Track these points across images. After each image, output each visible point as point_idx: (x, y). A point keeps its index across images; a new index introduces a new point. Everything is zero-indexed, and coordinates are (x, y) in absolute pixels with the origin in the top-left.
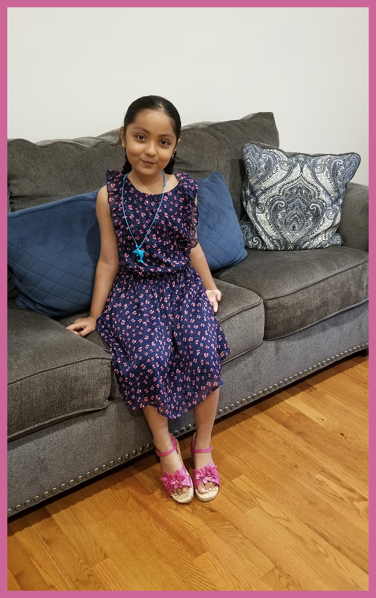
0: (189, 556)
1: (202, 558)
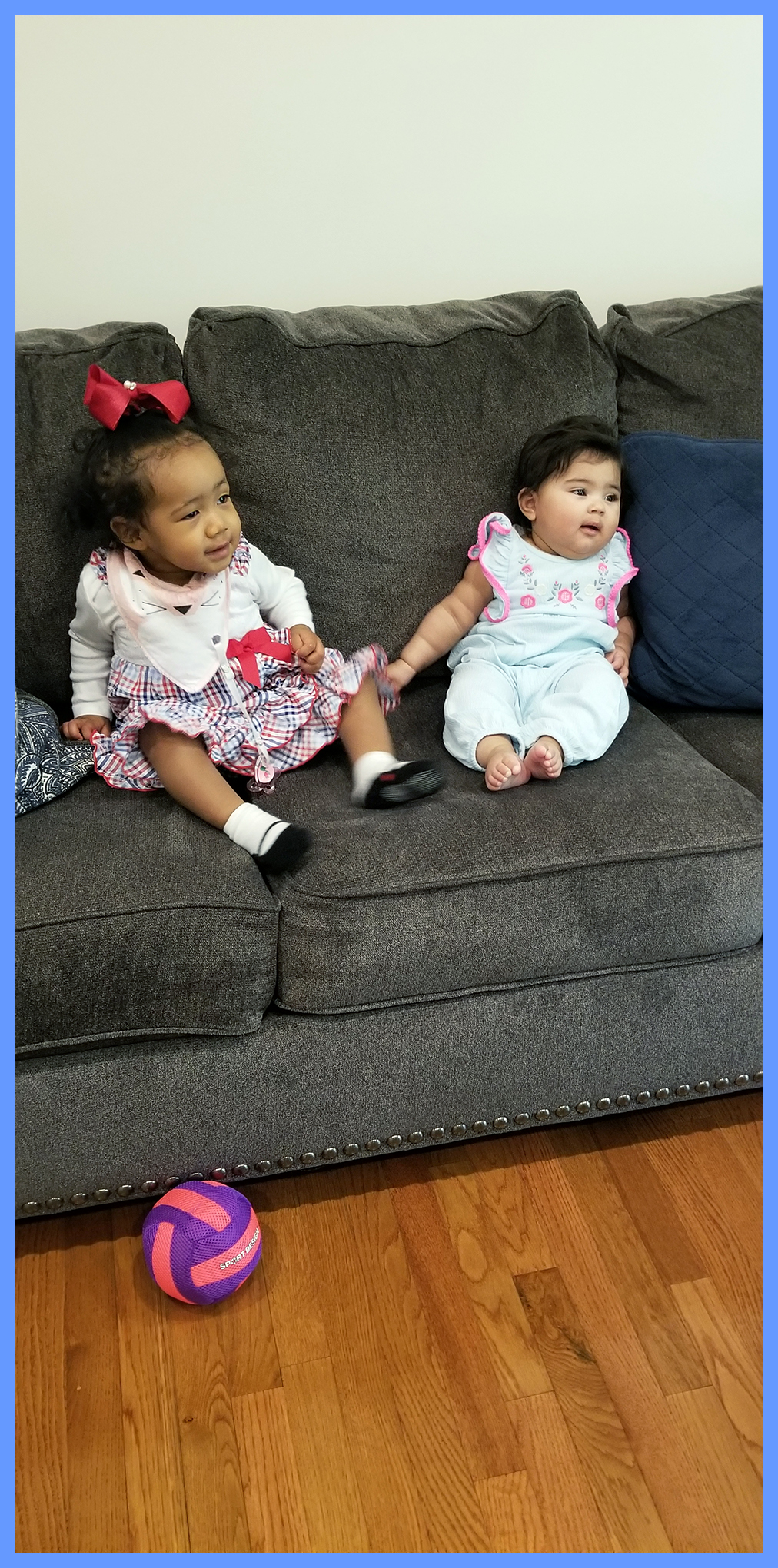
0: (472, 1464)
1: (501, 1485)
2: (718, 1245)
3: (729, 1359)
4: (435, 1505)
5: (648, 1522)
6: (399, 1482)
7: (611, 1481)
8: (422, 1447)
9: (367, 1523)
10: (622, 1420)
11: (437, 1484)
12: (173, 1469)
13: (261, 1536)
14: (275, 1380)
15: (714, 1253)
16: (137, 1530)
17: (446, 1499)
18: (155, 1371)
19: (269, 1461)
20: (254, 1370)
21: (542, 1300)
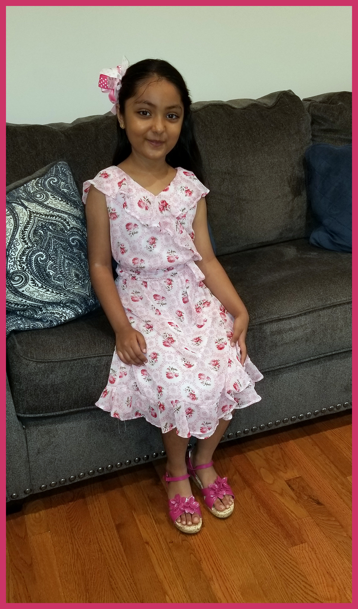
0: (285, 543)
1: (298, 548)
4: (275, 558)
7: (339, 542)
10: (339, 522)
11: (274, 550)
12: (170, 559)
17: (278, 555)
18: (153, 528)
19: (207, 551)
21: (298, 488)
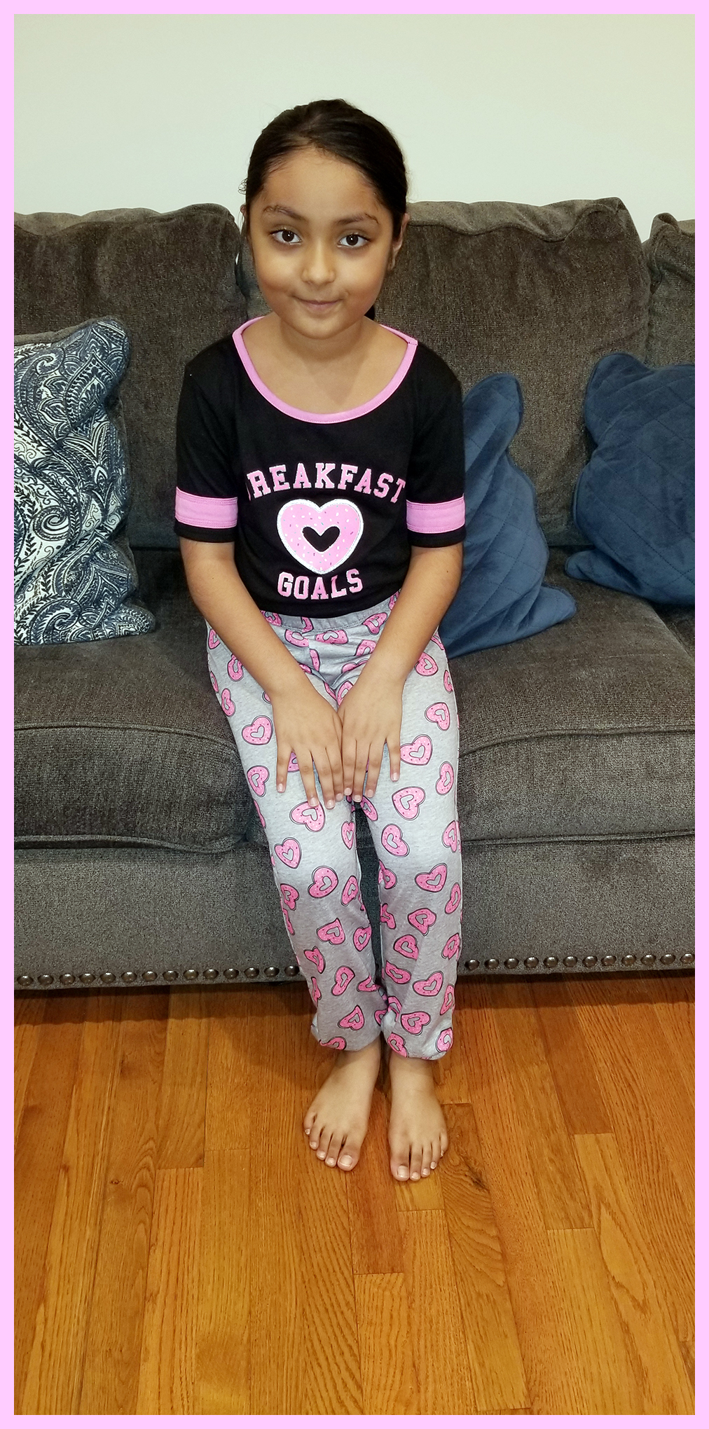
1: (378, 1281)
2: (627, 1107)
3: (615, 1207)
4: (314, 1289)
5: (506, 1336)
6: (288, 1263)
7: (479, 1295)
8: (314, 1238)
9: (250, 1294)
10: (502, 1243)
11: (320, 1270)
12: (93, 1220)
13: (156, 1289)
14: (197, 1161)
15: (622, 1112)
16: (51, 1268)
17: (325, 1285)
18: (96, 1137)
19: (177, 1228)
20: (181, 1149)
